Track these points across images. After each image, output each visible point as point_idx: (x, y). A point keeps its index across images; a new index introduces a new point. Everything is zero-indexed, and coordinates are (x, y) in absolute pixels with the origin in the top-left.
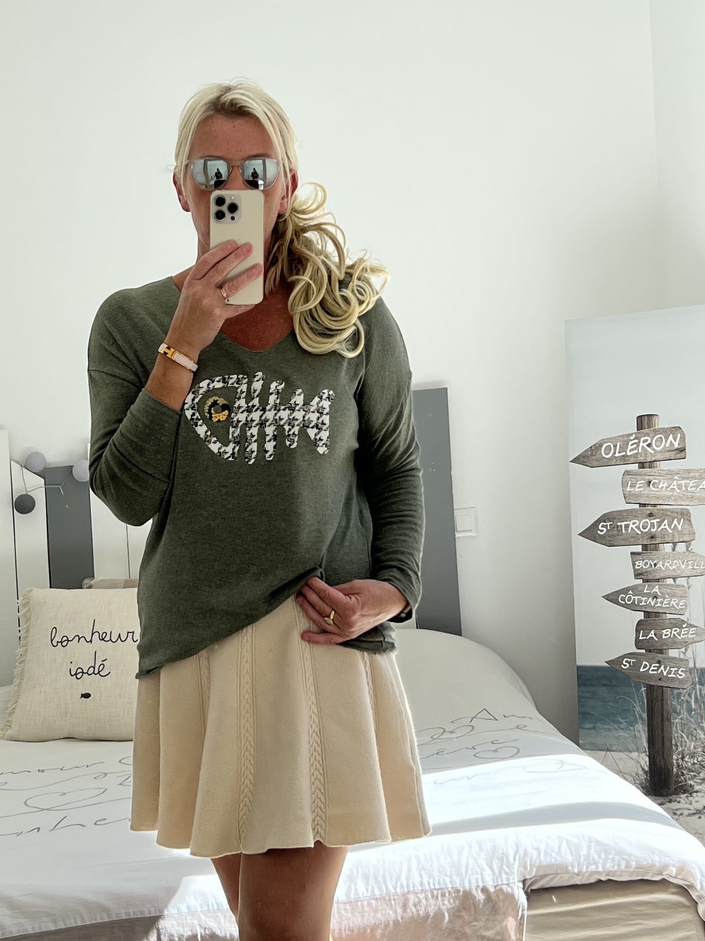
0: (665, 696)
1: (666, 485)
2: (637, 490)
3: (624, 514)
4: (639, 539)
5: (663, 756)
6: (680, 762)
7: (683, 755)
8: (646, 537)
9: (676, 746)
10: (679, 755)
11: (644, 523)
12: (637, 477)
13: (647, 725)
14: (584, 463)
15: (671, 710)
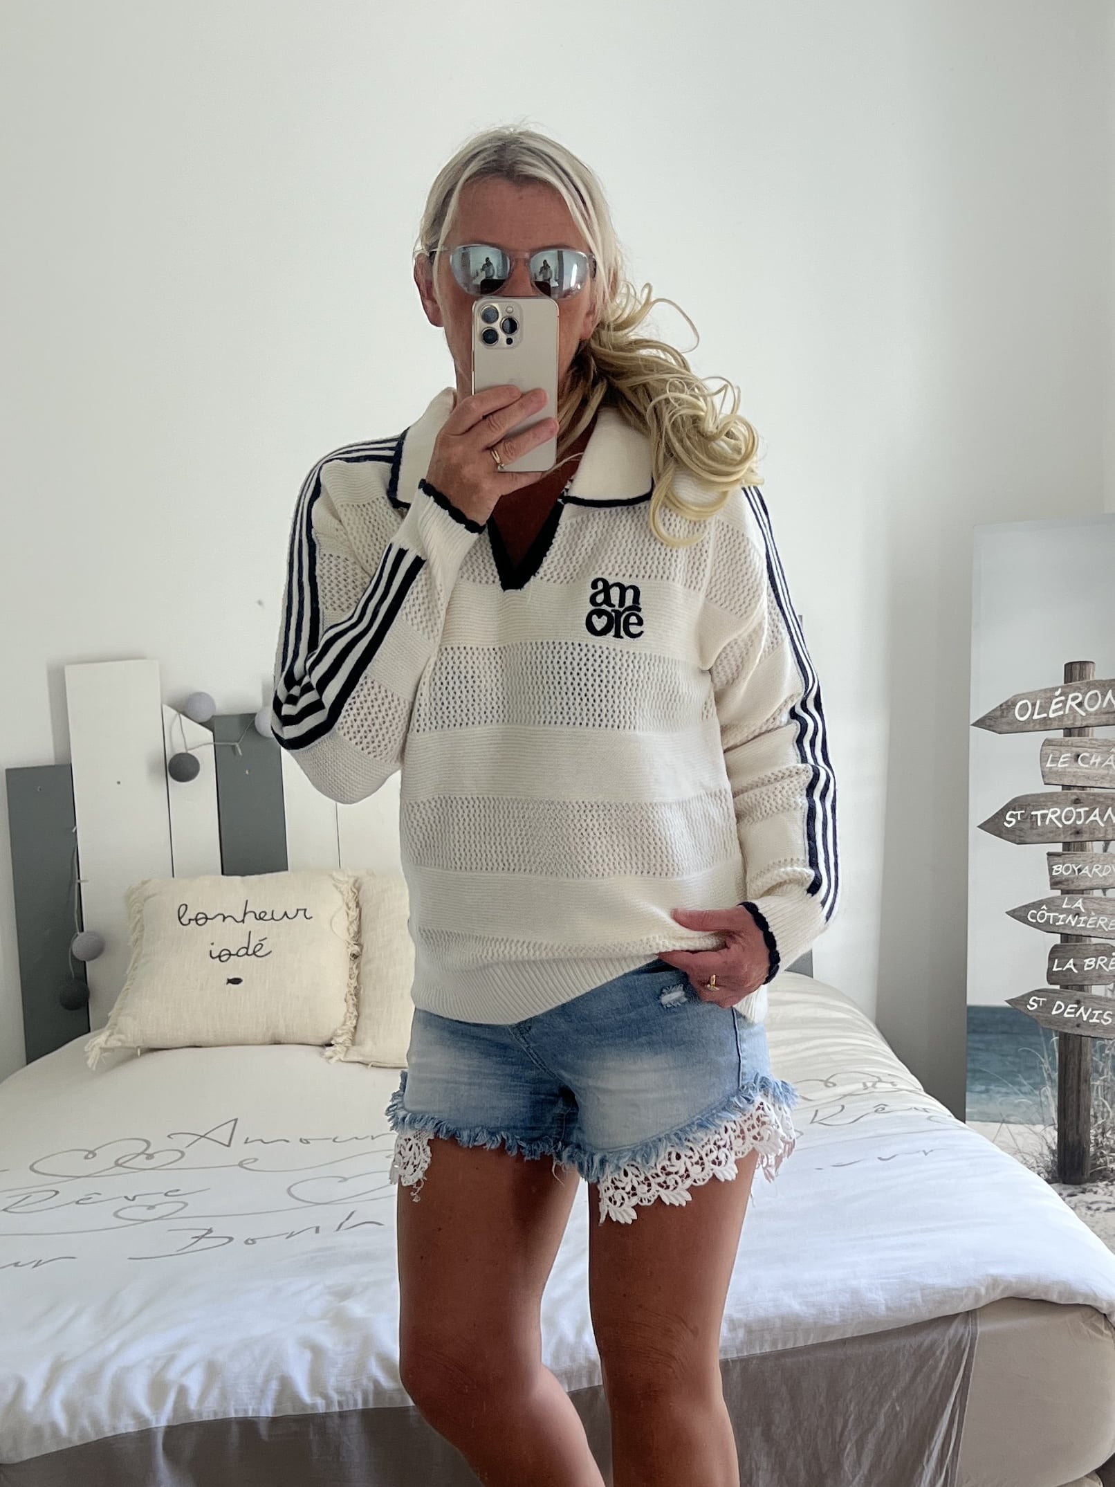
0: (1084, 1049)
1: (1098, 760)
2: (1059, 766)
3: (1041, 799)
4: (1060, 835)
5: (1077, 1131)
6: (1100, 1139)
7: (1104, 1129)
8: (1070, 833)
9: (1096, 1117)
10: (1098, 1129)
11: (1066, 812)
12: (1062, 748)
13: (1057, 1088)
14: (990, 728)
15: (1091, 1069)
